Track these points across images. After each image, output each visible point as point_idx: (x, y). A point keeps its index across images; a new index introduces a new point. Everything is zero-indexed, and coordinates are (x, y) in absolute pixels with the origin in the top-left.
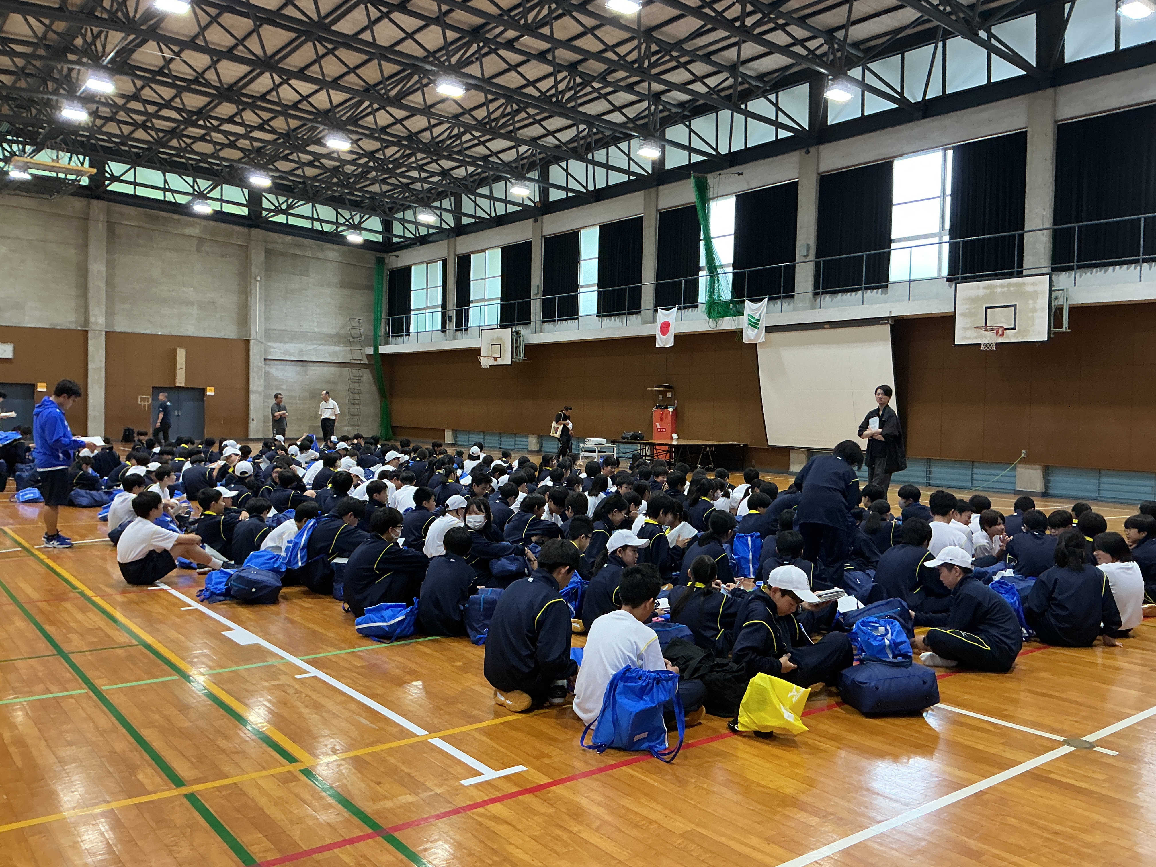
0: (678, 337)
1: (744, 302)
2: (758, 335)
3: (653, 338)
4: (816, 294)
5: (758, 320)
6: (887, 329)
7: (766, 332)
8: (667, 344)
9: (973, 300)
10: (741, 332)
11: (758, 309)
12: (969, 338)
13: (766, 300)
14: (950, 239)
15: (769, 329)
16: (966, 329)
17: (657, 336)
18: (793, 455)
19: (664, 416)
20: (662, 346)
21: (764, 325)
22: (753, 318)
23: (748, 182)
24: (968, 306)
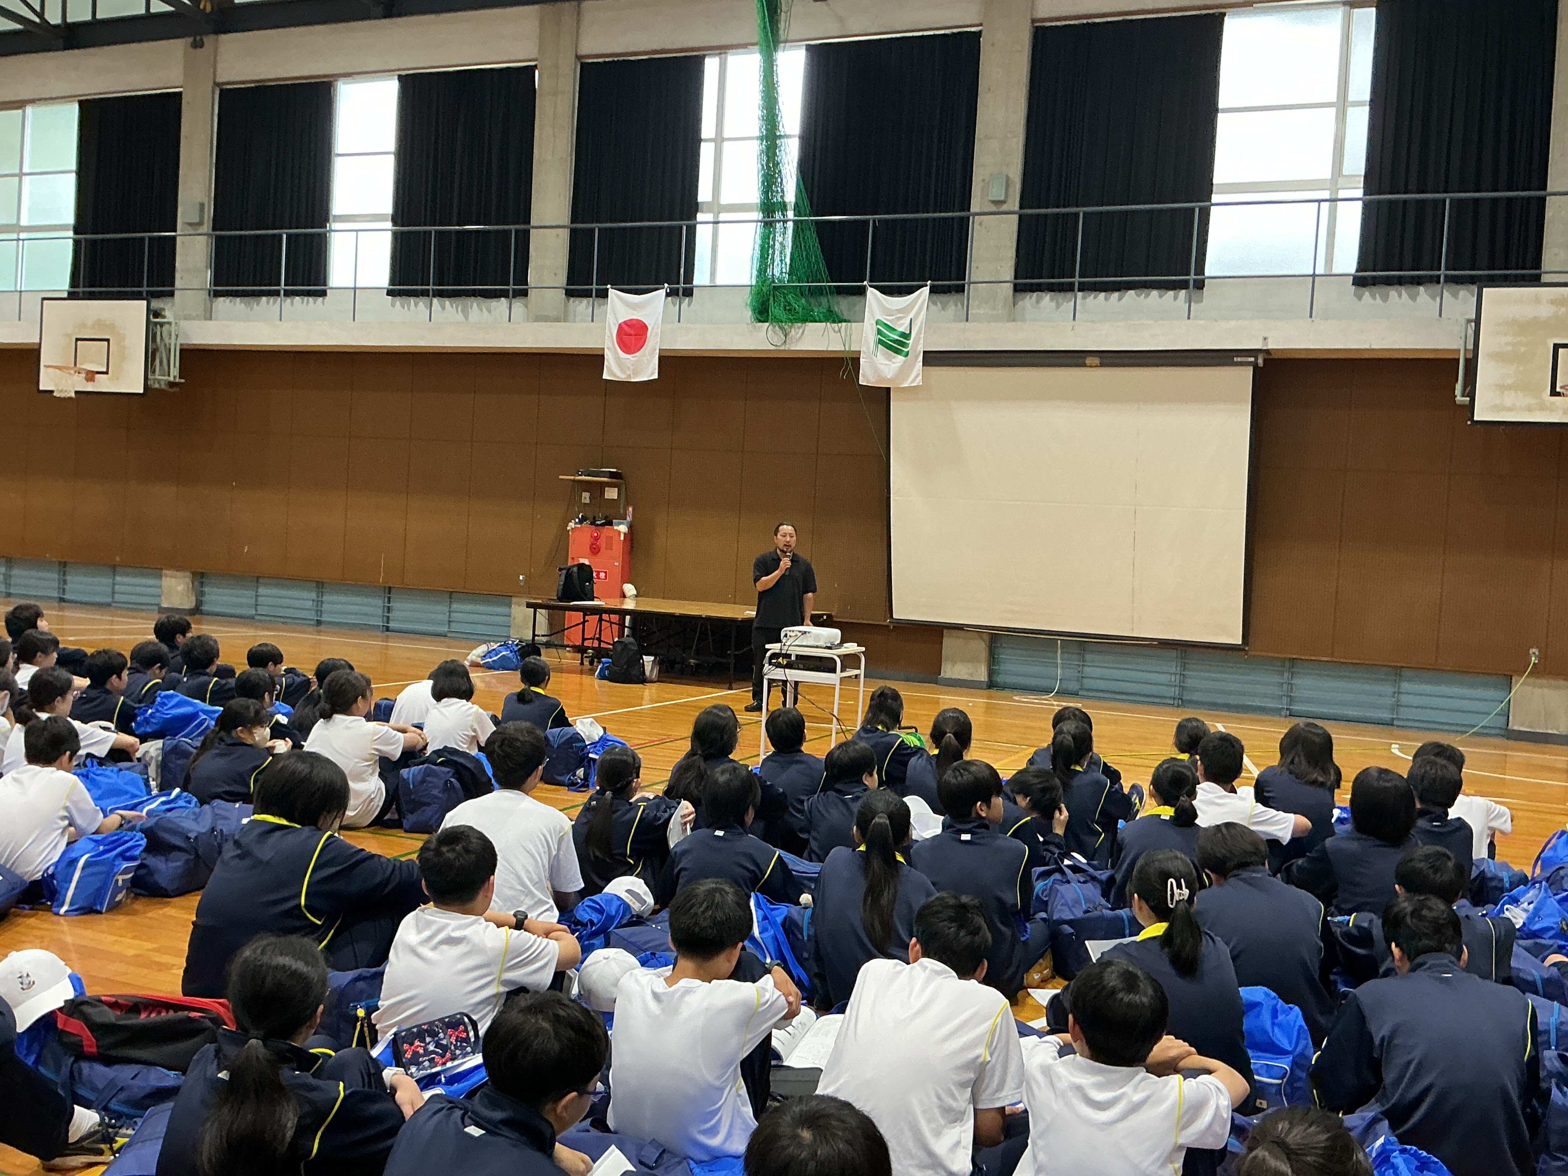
0: (667, 361)
1: (862, 292)
2: (903, 372)
3: (596, 360)
4: (1018, 289)
5: (906, 336)
6: (1246, 375)
7: (926, 363)
8: (636, 374)
9: (1523, 327)
10: (855, 361)
11: (905, 310)
12: (1510, 409)
13: (926, 290)
14: (1365, 194)
15: (932, 358)
16: (1502, 388)
17: (608, 355)
18: (949, 643)
19: (602, 542)
20: (621, 376)
21: (921, 349)
22: (893, 330)
23: (841, 20)
24: (1509, 339)
